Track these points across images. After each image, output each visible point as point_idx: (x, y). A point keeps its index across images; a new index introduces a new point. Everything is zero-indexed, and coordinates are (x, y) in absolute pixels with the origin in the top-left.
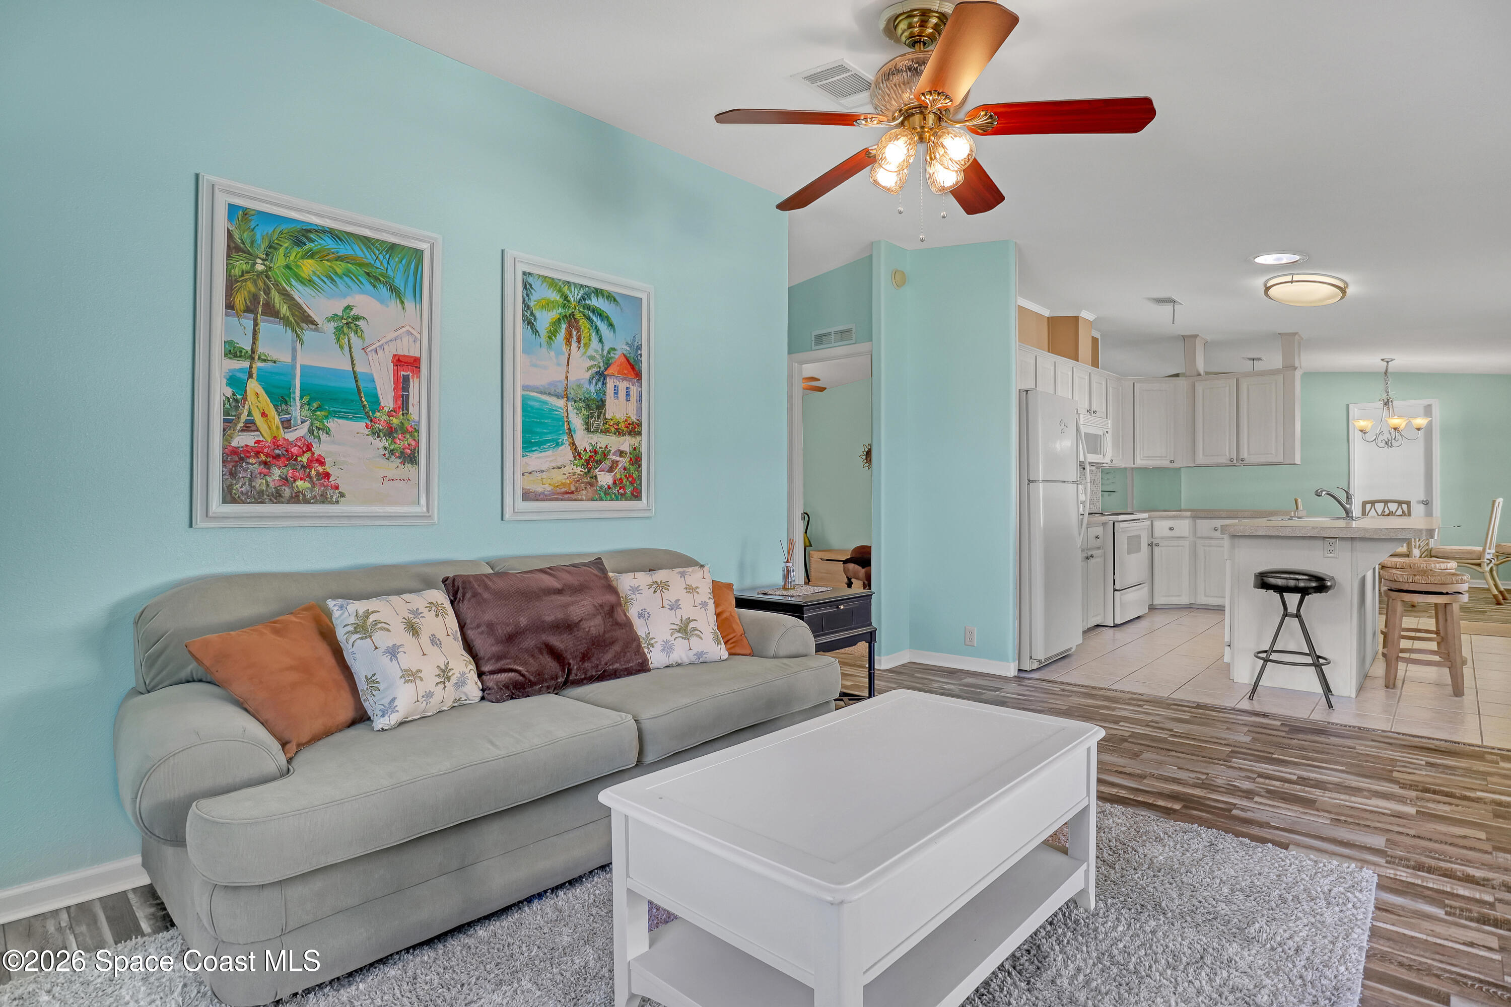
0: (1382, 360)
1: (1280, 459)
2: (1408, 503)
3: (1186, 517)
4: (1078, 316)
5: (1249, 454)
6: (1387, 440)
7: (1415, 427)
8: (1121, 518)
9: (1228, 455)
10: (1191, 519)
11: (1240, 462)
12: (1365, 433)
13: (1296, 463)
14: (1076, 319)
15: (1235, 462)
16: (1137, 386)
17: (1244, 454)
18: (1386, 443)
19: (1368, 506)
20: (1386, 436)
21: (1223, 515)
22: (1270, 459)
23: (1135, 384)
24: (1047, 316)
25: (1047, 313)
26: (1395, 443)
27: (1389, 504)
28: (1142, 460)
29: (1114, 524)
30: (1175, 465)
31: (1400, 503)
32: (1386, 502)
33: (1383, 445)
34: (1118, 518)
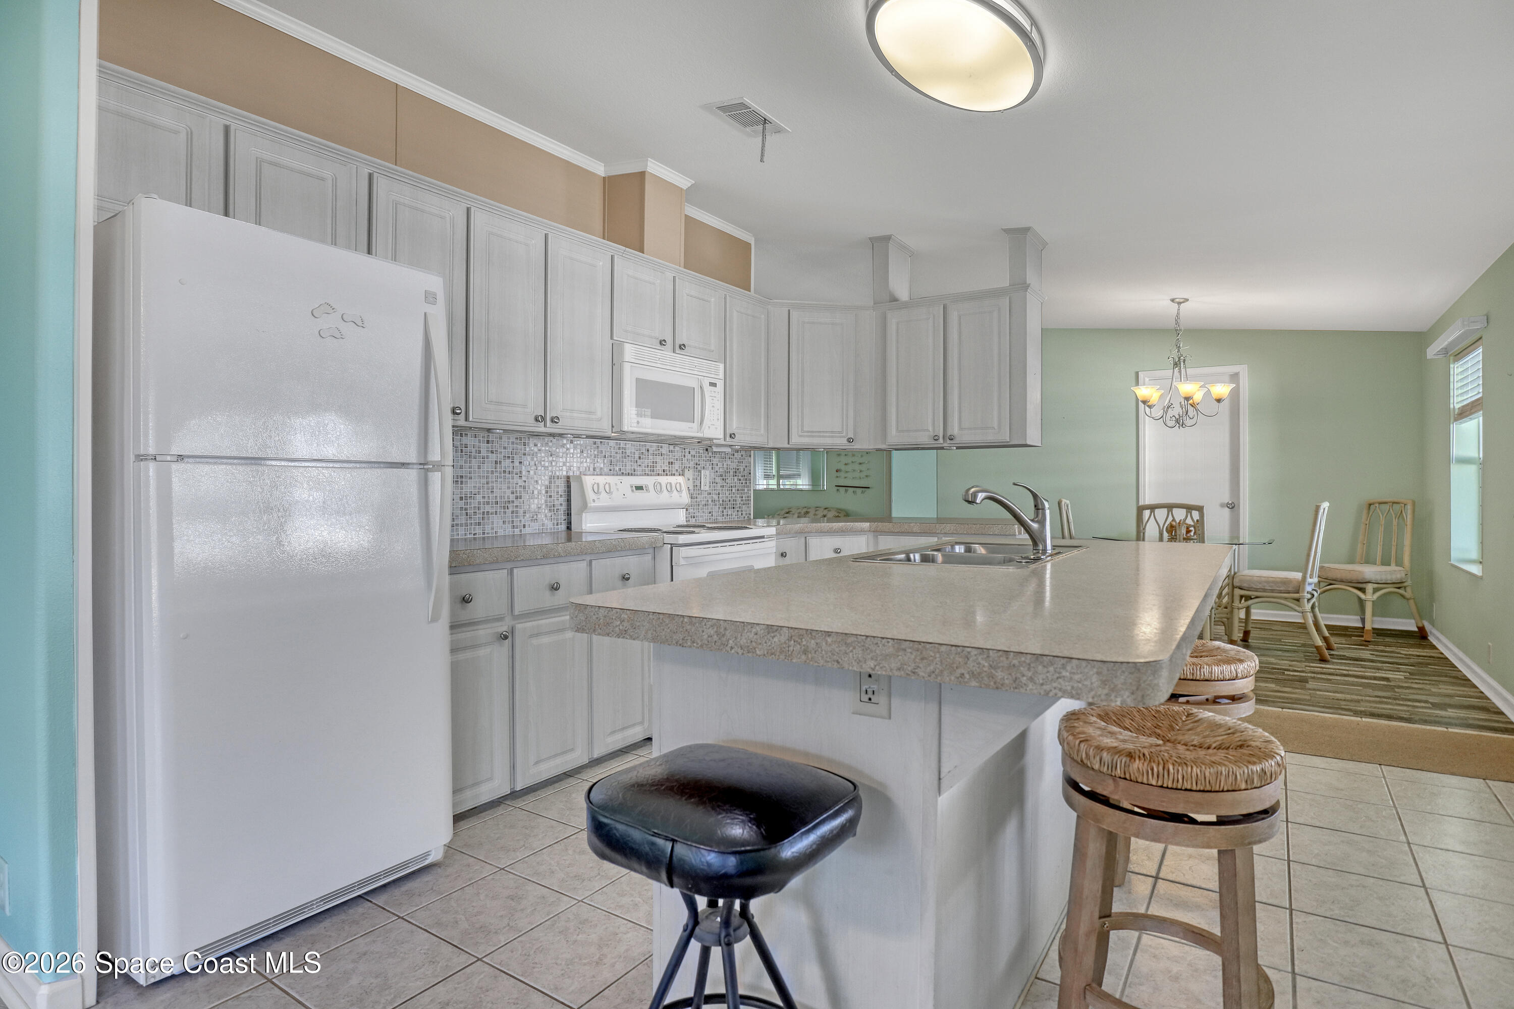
0: (1173, 300)
1: (1005, 437)
2: (1200, 509)
3: (862, 532)
4: (644, 172)
5: (961, 428)
6: (1177, 417)
7: (1215, 396)
8: (682, 539)
9: (931, 429)
10: (872, 534)
11: (949, 441)
12: (1150, 407)
13: (1029, 443)
14: (641, 176)
15: (941, 441)
16: (795, 315)
17: (954, 430)
18: (1177, 421)
19: (1147, 513)
20: (1176, 411)
21: (915, 530)
22: (990, 438)
23: (791, 311)
24: (603, 175)
25: (600, 169)
26: (1188, 422)
27: (1175, 511)
28: (800, 436)
29: (672, 549)
30: (856, 446)
31: (1189, 508)
32: (1170, 507)
33: (1172, 423)
34: (677, 538)
